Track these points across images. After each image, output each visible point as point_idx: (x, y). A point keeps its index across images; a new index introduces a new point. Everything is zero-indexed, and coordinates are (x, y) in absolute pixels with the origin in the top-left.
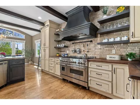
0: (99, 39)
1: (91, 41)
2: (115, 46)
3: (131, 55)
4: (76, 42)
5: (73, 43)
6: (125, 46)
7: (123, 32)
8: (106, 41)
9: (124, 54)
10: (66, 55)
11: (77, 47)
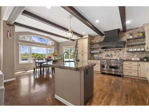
0: (126, 49)
1: (120, 50)
2: (137, 53)
3: (146, 58)
4: (108, 49)
5: (105, 50)
6: (142, 53)
7: (141, 46)
8: (132, 50)
9: (142, 57)
10: (99, 58)
11: (109, 53)
